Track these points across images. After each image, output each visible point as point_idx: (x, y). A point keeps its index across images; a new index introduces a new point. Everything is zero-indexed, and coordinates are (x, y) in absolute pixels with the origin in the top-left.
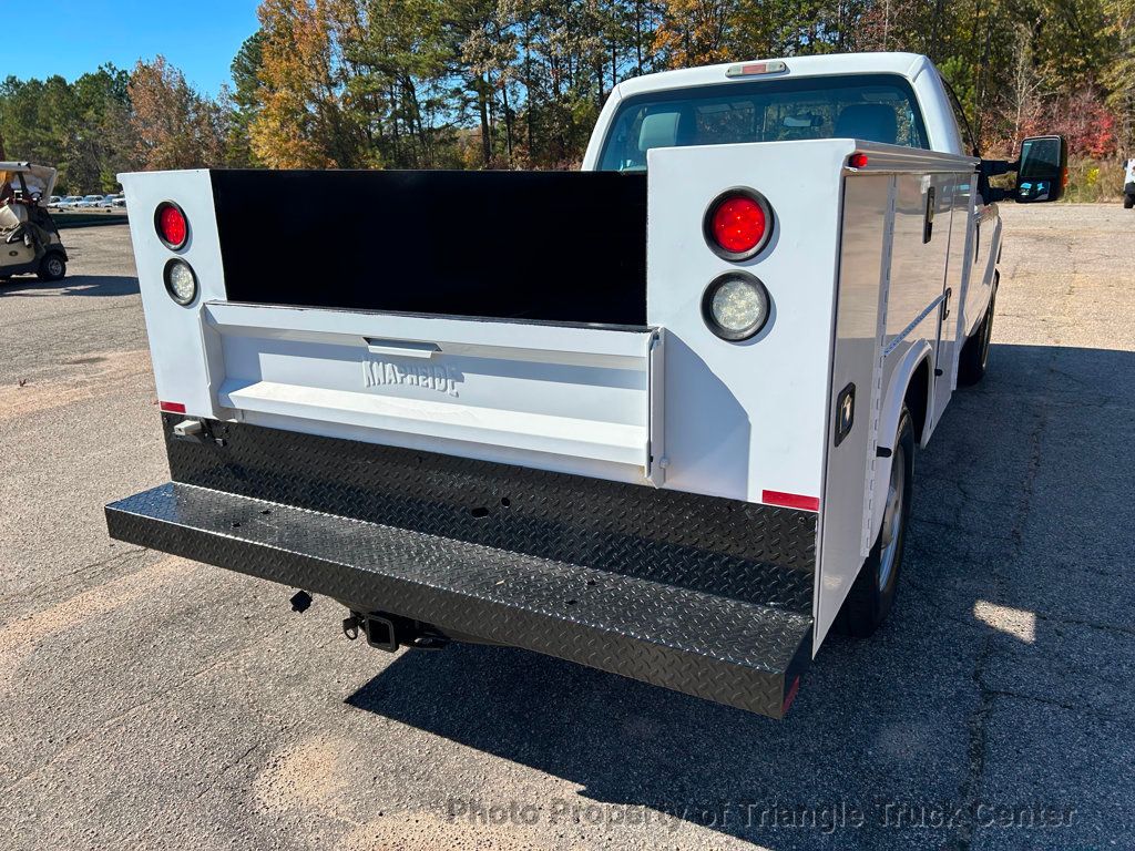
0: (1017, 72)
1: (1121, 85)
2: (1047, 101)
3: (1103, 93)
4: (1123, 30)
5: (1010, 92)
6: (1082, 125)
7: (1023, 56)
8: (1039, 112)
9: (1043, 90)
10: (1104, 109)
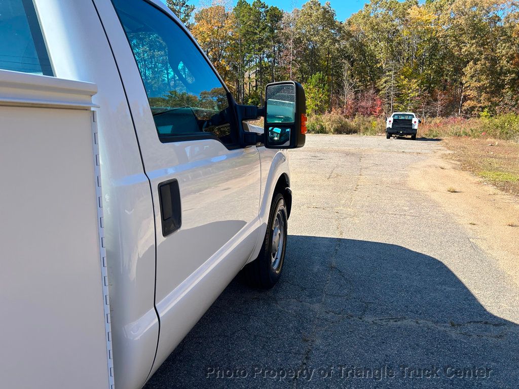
0: (344, 80)
1: (384, 87)
2: (356, 93)
3: (378, 91)
4: (384, 66)
5: (342, 88)
6: (370, 104)
7: (346, 74)
8: (353, 97)
9: (354, 88)
10: (378, 97)
